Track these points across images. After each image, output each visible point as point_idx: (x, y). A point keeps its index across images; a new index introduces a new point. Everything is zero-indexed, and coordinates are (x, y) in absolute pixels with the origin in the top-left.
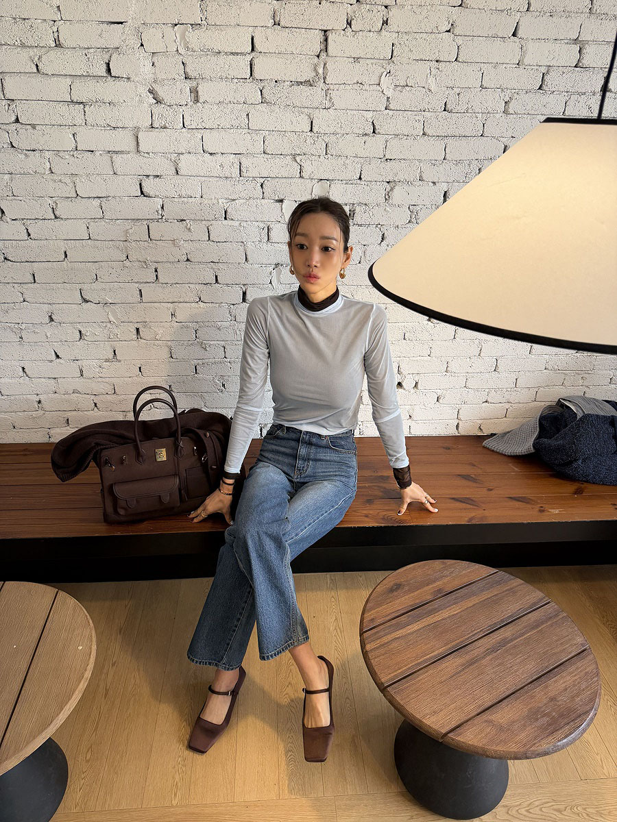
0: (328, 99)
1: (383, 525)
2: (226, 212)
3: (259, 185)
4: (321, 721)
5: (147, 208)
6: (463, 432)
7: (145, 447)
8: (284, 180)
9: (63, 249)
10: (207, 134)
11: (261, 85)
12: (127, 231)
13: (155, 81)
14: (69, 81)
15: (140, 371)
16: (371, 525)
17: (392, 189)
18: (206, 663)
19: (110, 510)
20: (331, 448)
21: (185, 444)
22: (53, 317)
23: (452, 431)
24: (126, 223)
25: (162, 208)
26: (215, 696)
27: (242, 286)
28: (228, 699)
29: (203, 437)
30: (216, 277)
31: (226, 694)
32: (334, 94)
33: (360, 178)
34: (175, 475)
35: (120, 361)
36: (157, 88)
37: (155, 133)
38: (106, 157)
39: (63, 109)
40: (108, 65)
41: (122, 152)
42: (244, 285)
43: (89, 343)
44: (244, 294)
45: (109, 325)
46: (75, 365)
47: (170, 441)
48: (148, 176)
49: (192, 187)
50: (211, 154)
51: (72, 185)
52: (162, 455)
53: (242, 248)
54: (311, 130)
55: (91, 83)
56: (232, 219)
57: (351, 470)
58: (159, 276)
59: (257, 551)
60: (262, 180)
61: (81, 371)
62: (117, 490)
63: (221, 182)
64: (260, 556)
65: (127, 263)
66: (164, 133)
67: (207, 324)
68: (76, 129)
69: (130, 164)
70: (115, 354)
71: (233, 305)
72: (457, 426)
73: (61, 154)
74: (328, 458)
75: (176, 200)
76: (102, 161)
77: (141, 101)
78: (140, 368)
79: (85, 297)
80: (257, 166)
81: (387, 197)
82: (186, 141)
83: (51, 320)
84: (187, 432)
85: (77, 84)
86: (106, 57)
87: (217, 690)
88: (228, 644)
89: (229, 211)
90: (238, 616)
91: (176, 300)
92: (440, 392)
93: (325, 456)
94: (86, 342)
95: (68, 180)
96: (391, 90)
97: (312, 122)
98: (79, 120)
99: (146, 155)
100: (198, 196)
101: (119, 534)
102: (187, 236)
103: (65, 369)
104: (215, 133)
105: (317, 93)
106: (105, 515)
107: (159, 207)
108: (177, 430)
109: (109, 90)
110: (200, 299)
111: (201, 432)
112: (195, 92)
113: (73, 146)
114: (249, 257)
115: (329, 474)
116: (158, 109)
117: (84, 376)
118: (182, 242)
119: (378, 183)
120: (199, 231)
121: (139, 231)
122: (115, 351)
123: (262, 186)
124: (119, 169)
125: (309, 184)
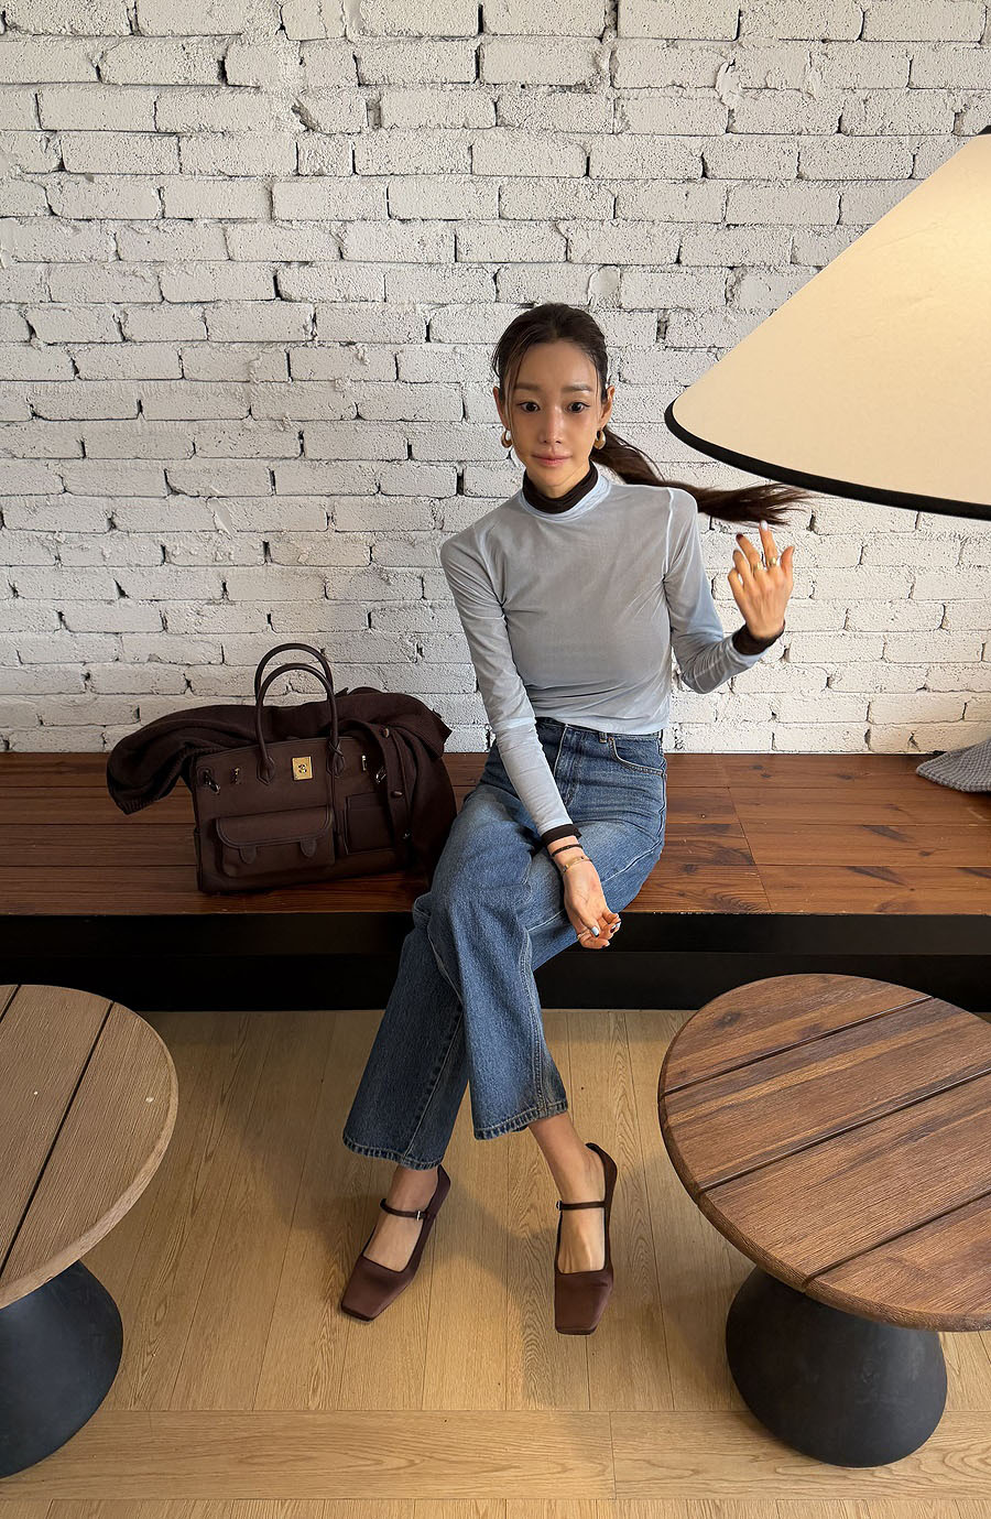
0: (618, 115)
1: (712, 912)
2: (428, 327)
3: (490, 276)
4: (587, 1261)
5: (285, 321)
6: (878, 746)
7: (273, 753)
8: (537, 267)
9: (137, 397)
10: (396, 185)
11: (495, 94)
12: (249, 364)
13: (305, 92)
14: (152, 94)
15: (269, 622)
16: (690, 911)
17: (738, 281)
18: (377, 1152)
19: (209, 865)
20: (614, 760)
21: (343, 747)
22: (116, 521)
23: (856, 745)
24: (248, 349)
25: (314, 321)
26: (391, 1217)
27: (456, 465)
28: (417, 1225)
29: (379, 737)
30: (409, 447)
31: (412, 1215)
32: (629, 107)
33: (678, 261)
34: (327, 806)
35: (233, 603)
36: (308, 104)
37: (303, 183)
38: (216, 230)
39: (142, 145)
40: (222, 64)
41: (242, 220)
42: (460, 462)
43: (179, 569)
44: (460, 479)
45: (215, 536)
46: (154, 609)
47: (318, 742)
48: (288, 263)
49: (369, 282)
50: (403, 221)
51: (153, 280)
52: (303, 768)
53: (457, 395)
54: (587, 174)
55: (191, 99)
56: (440, 341)
57: (653, 803)
58: (306, 446)
59: (469, 938)
60: (495, 268)
61: (164, 621)
62: (223, 829)
63: (422, 272)
64: (474, 947)
65: (250, 423)
66: (319, 183)
67: (390, 535)
68: (164, 181)
69: (257, 242)
70: (225, 590)
71: (440, 499)
72: (867, 736)
73: (137, 225)
74: (611, 780)
75: (338, 306)
76: (207, 238)
77: (278, 129)
78: (269, 616)
79: (173, 484)
80: (486, 243)
81: (729, 295)
82: (357, 197)
83: (113, 526)
84: (351, 727)
85: (168, 102)
86: (219, 51)
87: (396, 1207)
88: (418, 1118)
89: (434, 325)
90: (437, 1064)
91: (335, 491)
92: (832, 669)
93: (605, 775)
94: (173, 567)
95: (147, 273)
96: (737, 97)
97: (588, 158)
98: (170, 164)
99: (285, 224)
100: (379, 298)
101: (225, 911)
102: (358, 372)
103: (136, 616)
104: (410, 181)
105: (598, 107)
106: (201, 877)
107: (309, 319)
108: (331, 724)
109: (223, 108)
110: (379, 488)
111: (374, 728)
112: (375, 109)
113: (158, 210)
114: (469, 411)
115: (610, 808)
116: (310, 142)
117: (169, 630)
118: (349, 383)
119: (712, 270)
120: (379, 361)
121: (273, 364)
122: (224, 584)
123: (495, 278)
124: (238, 251)
125: (582, 273)
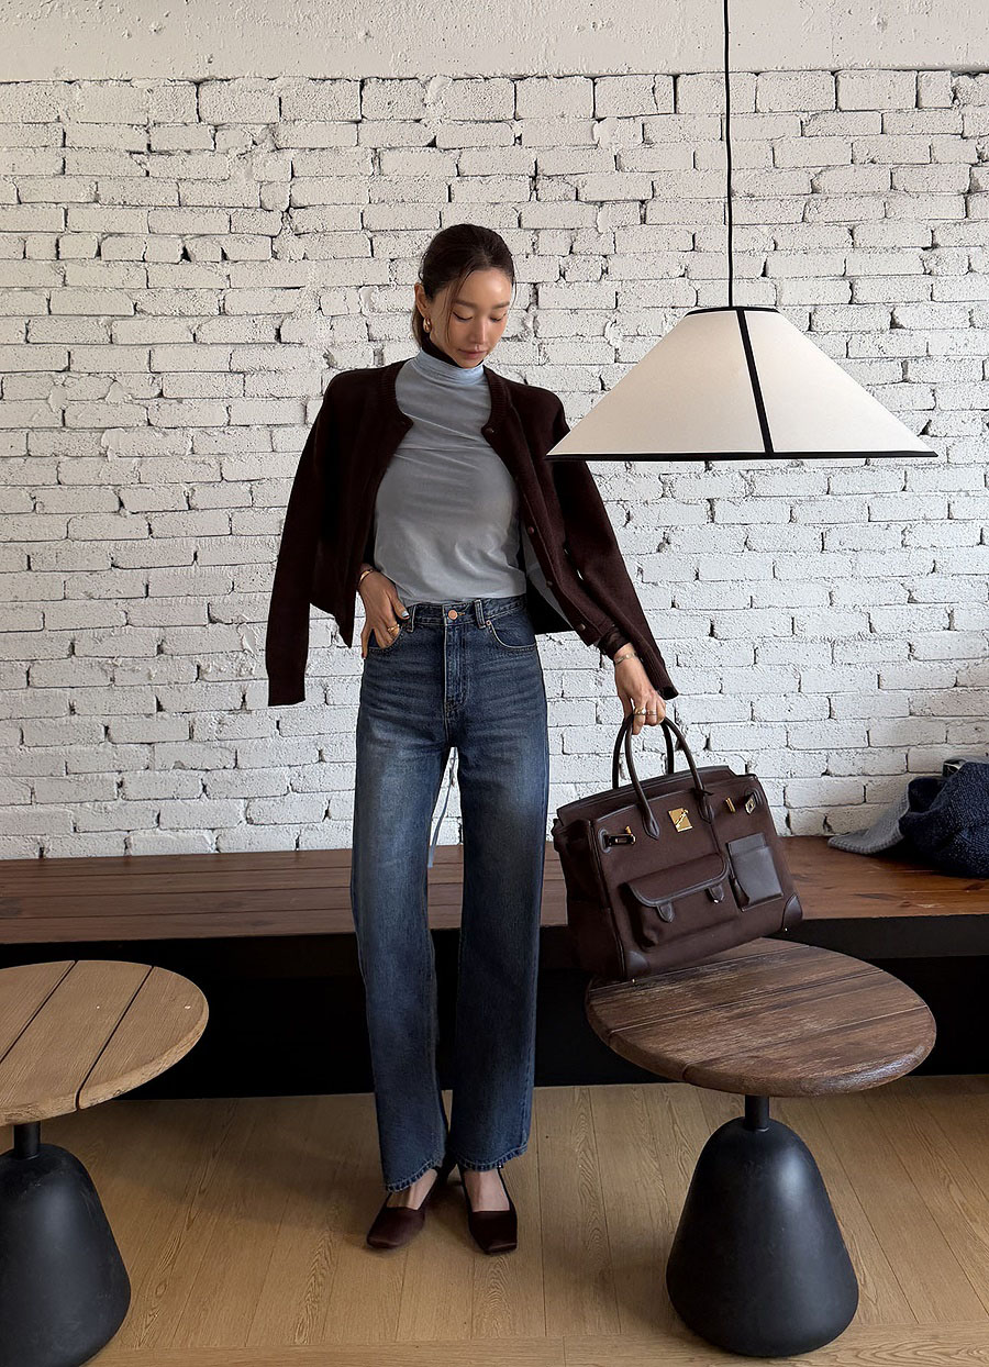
0: (542, 353)
6: (797, 829)
9: (194, 549)
13: (333, 345)
14: (230, 349)
15: (278, 728)
22: (165, 646)
32: (548, 349)
35: (250, 711)
36: (334, 352)
38: (265, 433)
39: (220, 379)
40: (278, 331)
41: (285, 425)
43: (209, 684)
45: (241, 656)
46: (184, 721)
51: (217, 466)
55: (256, 350)
61: (191, 730)
68: (231, 402)
69: (293, 440)
70: (244, 701)
72: (788, 820)
73: (209, 430)
76: (258, 437)
77: (313, 368)
78: (278, 722)
79: (212, 614)
83: (160, 650)
85: (240, 354)
86: (278, 322)
92: (749, 759)
94: (205, 684)
95: (213, 461)
96: (619, 341)
98: (237, 391)
103: (168, 727)
105: (528, 349)
109: (277, 356)
112: (378, 356)
113: (226, 420)
117: (195, 739)
122: (244, 696)
124: (280, 445)
